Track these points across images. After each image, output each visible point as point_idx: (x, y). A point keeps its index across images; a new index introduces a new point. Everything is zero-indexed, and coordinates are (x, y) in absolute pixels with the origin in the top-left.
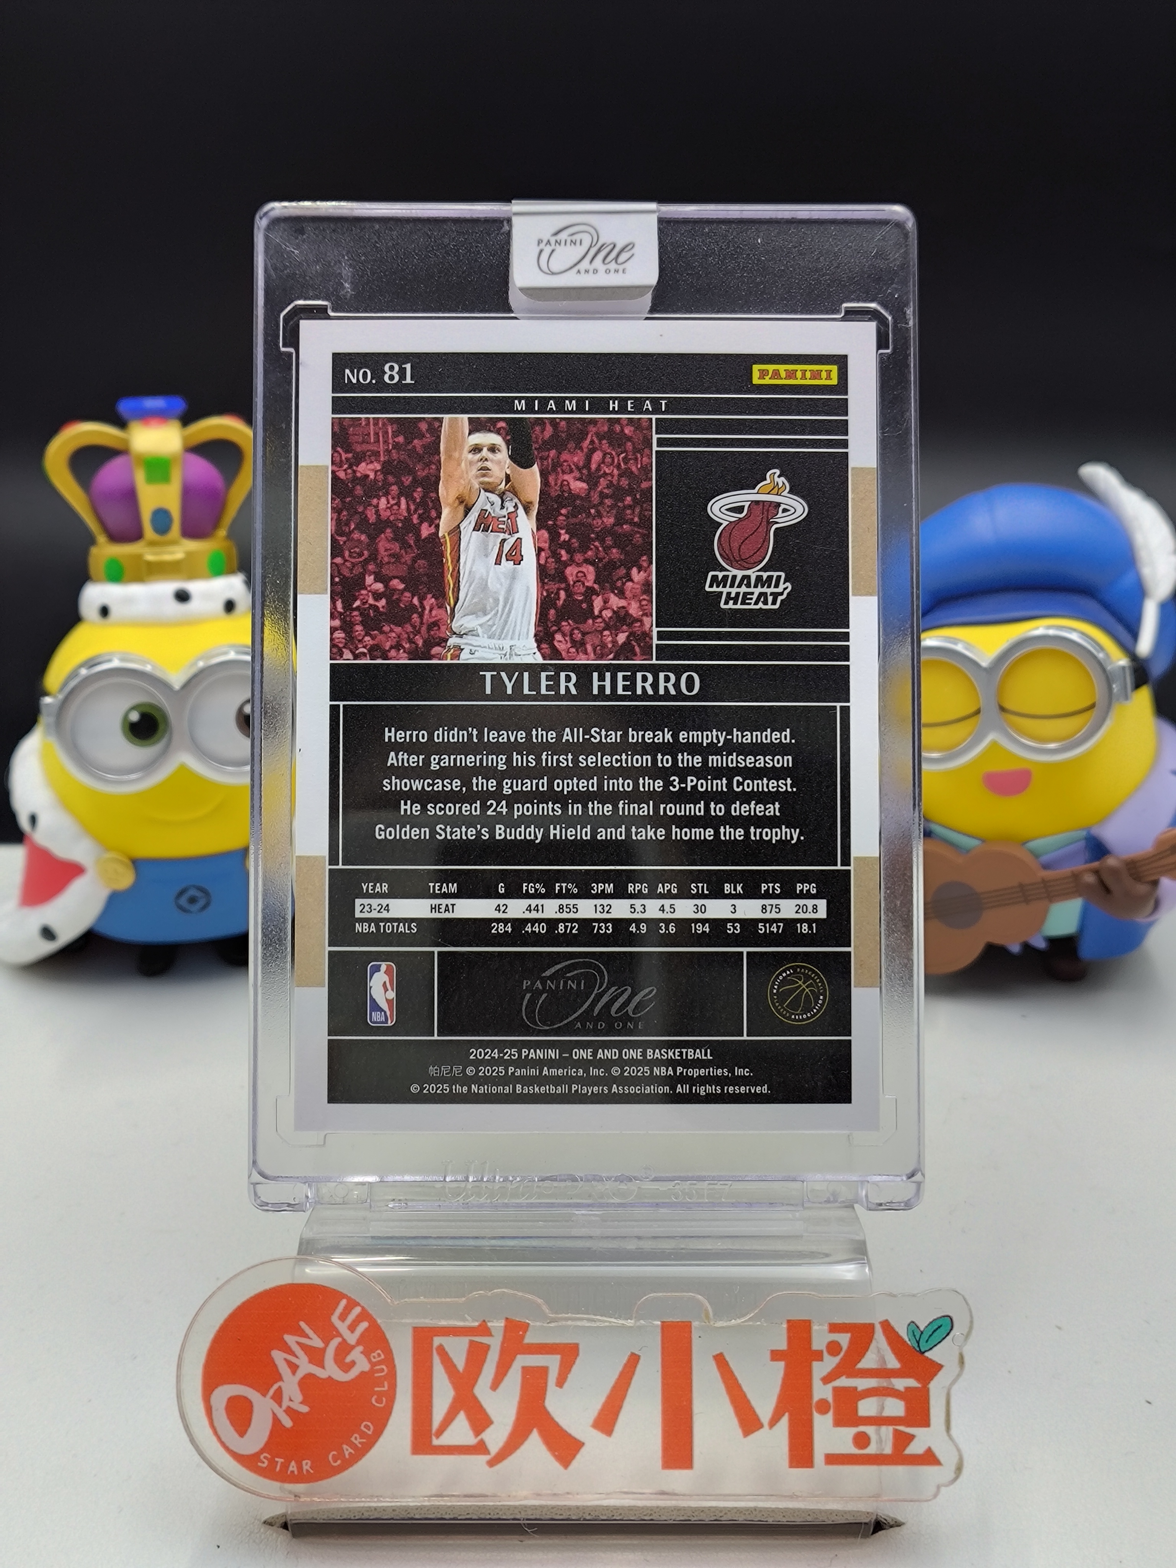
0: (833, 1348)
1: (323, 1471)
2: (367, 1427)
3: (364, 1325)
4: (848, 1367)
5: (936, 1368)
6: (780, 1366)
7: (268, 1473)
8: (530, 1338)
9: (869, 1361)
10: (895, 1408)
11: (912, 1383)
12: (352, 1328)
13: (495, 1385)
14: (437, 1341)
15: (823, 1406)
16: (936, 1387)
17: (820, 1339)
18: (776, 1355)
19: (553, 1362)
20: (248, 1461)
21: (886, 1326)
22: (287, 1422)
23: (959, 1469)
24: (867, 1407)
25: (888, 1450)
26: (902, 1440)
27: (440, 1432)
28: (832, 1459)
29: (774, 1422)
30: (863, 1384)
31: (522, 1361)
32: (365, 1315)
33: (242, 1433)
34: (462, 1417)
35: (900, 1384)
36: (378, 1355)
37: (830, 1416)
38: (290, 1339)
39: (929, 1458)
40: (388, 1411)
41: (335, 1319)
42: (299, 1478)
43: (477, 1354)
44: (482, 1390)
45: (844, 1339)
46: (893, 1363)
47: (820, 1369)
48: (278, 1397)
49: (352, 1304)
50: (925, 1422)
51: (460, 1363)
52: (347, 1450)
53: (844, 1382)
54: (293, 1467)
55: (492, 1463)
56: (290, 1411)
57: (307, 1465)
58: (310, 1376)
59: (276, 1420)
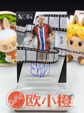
0: (63, 97)
1: (19, 107)
2: (22, 103)
3: (22, 95)
4: (64, 99)
5: (72, 99)
6: (58, 98)
7: (14, 107)
8: (36, 96)
9: (65, 98)
10: (68, 102)
11: (69, 100)
12: (21, 95)
13: (33, 100)
14: (28, 96)
15: (62, 102)
16: (71, 100)
17: (61, 96)
18: (58, 97)
19: (38, 98)
20: (12, 106)
21: (67, 95)
22: (15, 103)
23: (73, 107)
24: (65, 102)
25: (67, 106)
26: (68, 105)
27: (29, 104)
28: (62, 106)
29: (57, 103)
30: (65, 100)
31: (36, 98)
32: (22, 94)
33: (12, 104)
34: (30, 103)
35: (68, 100)
36: (23, 97)
37: (62, 103)
38: (16, 96)
39: (71, 106)
40: (24, 102)
41: (19, 94)
42: (17, 108)
43: (32, 97)
44: (32, 100)
45: (63, 96)
46: (68, 98)
47: (61, 99)
48: (15, 101)
49: (21, 93)
50: (70, 103)
51: (30, 98)
52: (21, 105)
53: (63, 100)
54: (16, 107)
55: (33, 107)
56: (16, 102)
57: (17, 107)
58: (17, 99)
59: (14, 103)
